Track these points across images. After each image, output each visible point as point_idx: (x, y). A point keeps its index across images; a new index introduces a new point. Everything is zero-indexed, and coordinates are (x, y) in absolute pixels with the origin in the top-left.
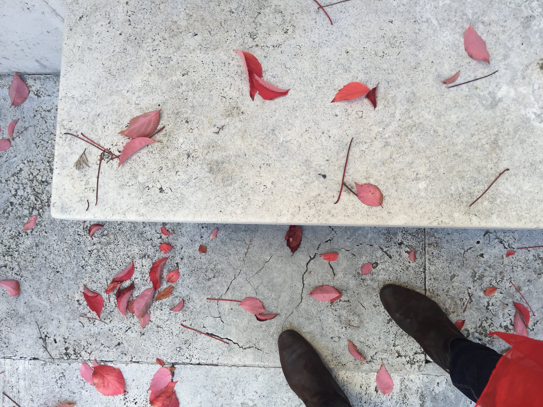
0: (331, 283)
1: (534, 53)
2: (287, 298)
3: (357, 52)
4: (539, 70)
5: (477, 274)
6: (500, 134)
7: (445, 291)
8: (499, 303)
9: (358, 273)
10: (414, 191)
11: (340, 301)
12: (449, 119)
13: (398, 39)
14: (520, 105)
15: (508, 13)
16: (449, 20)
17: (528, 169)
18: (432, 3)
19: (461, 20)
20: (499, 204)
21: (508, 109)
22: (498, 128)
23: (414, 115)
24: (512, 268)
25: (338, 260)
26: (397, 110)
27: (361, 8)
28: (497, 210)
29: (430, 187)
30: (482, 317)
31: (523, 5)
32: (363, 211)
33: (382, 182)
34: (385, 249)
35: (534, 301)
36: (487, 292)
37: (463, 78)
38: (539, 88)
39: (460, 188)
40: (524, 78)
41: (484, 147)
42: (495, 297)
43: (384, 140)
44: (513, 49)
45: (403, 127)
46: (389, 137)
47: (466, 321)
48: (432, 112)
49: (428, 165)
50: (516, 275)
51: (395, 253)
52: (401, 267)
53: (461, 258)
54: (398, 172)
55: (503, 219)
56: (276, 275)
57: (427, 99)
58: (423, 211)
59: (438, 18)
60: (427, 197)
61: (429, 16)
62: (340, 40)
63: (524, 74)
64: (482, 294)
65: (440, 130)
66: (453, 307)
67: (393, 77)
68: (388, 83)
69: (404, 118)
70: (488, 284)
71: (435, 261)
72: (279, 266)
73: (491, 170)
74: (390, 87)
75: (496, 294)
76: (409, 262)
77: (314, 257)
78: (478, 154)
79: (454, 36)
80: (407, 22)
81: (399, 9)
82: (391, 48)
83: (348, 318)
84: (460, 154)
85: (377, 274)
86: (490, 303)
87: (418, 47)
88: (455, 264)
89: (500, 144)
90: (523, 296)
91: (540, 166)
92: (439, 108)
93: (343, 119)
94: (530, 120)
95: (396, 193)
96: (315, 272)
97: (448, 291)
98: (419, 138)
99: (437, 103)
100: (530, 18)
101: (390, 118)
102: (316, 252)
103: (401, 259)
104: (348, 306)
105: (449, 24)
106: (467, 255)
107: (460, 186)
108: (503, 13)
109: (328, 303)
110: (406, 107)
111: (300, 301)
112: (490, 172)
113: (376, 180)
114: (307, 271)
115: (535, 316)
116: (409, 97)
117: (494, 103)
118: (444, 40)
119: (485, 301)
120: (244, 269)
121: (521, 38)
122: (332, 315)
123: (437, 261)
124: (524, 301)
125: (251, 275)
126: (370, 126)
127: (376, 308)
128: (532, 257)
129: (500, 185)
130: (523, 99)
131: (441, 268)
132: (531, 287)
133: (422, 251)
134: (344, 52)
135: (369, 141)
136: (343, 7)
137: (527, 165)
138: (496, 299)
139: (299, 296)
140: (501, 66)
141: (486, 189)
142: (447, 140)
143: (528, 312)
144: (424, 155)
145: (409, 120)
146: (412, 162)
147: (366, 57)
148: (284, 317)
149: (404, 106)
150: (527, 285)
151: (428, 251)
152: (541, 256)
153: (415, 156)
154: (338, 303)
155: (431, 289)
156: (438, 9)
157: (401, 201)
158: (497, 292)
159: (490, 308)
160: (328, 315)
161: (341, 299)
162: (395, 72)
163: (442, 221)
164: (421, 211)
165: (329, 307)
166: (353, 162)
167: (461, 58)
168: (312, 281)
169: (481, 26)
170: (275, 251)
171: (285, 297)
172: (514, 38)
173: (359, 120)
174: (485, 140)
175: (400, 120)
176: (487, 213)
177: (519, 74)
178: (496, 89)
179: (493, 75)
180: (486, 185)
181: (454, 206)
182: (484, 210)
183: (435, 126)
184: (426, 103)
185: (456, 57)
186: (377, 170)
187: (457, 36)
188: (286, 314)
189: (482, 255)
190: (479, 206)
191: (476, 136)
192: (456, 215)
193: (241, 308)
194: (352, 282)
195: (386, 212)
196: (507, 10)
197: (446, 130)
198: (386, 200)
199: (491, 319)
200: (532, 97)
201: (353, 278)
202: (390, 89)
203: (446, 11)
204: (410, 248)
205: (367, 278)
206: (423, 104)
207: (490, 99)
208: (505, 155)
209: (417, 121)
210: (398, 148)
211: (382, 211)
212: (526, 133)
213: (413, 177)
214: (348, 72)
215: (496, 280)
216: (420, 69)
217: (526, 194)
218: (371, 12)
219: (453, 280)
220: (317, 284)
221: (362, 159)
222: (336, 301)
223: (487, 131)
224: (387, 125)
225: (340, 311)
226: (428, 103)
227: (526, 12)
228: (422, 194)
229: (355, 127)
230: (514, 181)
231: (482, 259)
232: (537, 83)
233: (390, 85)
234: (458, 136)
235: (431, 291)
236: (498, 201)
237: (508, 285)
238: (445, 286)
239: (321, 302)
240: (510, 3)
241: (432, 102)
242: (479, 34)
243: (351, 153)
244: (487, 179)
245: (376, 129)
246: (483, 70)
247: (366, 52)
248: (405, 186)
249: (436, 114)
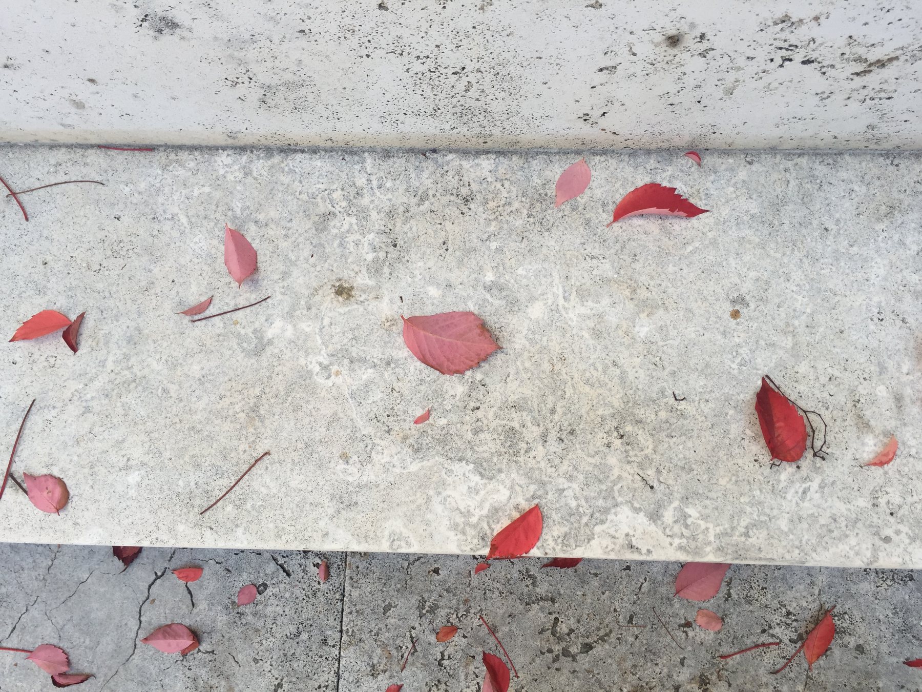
0: (187, 620)
1: (328, 270)
2: (110, 647)
3: (60, 263)
4: (333, 295)
5: (428, 604)
6: (263, 396)
7: (373, 633)
8: (460, 654)
9: (233, 602)
10: (120, 488)
11: (198, 653)
12: (189, 371)
13: (125, 245)
14: (299, 351)
15: (295, 208)
16: (205, 218)
17: (301, 452)
18: (183, 191)
19: (223, 217)
20: (250, 510)
21: (280, 356)
22: (262, 386)
23: (135, 364)
24: (485, 593)
25: (200, 579)
26: (111, 355)
27: (74, 197)
28: (246, 520)
29: (146, 482)
30: (432, 680)
31: (320, 195)
32: (34, 521)
33: (71, 473)
34: (281, 561)
35: (518, 651)
36: (440, 635)
37: (217, 307)
38: (331, 324)
39: (192, 484)
40: (309, 309)
41: (237, 416)
42: (454, 643)
43: (84, 404)
44: (298, 262)
45: (117, 382)
46: (93, 398)
47: (405, 686)
48: (163, 360)
49: (146, 445)
50: (489, 604)
51: (296, 567)
52: (304, 592)
53: (402, 576)
54: (99, 456)
55: (253, 534)
56: (95, 605)
57: (159, 339)
58: (130, 521)
59: (189, 214)
60: (139, 497)
61: (175, 210)
62: (37, 244)
63: (311, 302)
64: (433, 639)
65: (173, 388)
66: (384, 661)
67: (111, 303)
68: (102, 312)
69: (119, 368)
70: (443, 621)
71: (360, 581)
72: (102, 590)
73: (243, 453)
74: (104, 318)
75: (457, 638)
76: (319, 583)
77: (163, 574)
78: (227, 428)
79: (211, 242)
80: (143, 218)
81: (133, 198)
82: (112, 258)
83: (209, 682)
84: (199, 427)
85: (264, 604)
86: (446, 654)
87: (154, 257)
88: (393, 586)
89: (262, 412)
90: (499, 642)
91: (320, 448)
92: (175, 354)
93: (24, 369)
94: (312, 374)
95: (91, 491)
96: (161, 601)
97: (377, 634)
98: (138, 400)
99: (173, 345)
100: (328, 216)
101: (98, 368)
102: (166, 565)
103: (305, 576)
104: (211, 661)
105: (205, 223)
106: (413, 570)
107: (192, 479)
108: (289, 208)
109: (177, 655)
110: (124, 350)
111: (131, 652)
112: (242, 457)
113: (62, 470)
114: (148, 598)
115: (518, 677)
116: (131, 336)
117: (260, 347)
118: (196, 247)
119: (437, 652)
120: (44, 595)
121: (311, 247)
122: (183, 676)
123: (364, 581)
124: (502, 651)
125: (55, 606)
126: (65, 381)
127: (258, 665)
128: (516, 575)
129: (255, 478)
130: (305, 341)
131: (370, 593)
132: (514, 627)
133: (340, 563)
134: (40, 262)
135: (59, 405)
136: (48, 195)
137: (300, 445)
138: (456, 648)
139: (131, 643)
140: (277, 289)
141: (232, 485)
142: (182, 404)
143: (507, 671)
144: (143, 428)
145: (126, 372)
146: (124, 440)
147: (72, 271)
148: (102, 679)
149: (121, 350)
150: (507, 622)
151: (350, 564)
152: (531, 573)
153: (128, 430)
154: (195, 655)
155: (350, 631)
156: (190, 200)
157: (97, 504)
158: (457, 635)
159: (445, 662)
160: (176, 676)
161: (201, 648)
162: (114, 296)
163: (157, 539)
164: (126, 522)
165: (179, 662)
166: (31, 439)
167: (217, 276)
168: (155, 616)
169: (253, 227)
170: (99, 564)
171: (107, 644)
172: (301, 246)
173: (49, 370)
174: (240, 404)
175: (112, 371)
176: (229, 524)
177: (303, 302)
178: (266, 324)
179: (263, 302)
180: (233, 479)
181: (179, 512)
182: (226, 520)
183: (165, 382)
184: (156, 345)
185: (210, 274)
186: (67, 453)
187: (215, 242)
188: (105, 675)
189: (436, 571)
190: (218, 514)
191: (226, 399)
192: (181, 528)
193: (32, 664)
194: (221, 618)
195: (70, 523)
196: (295, 203)
197: (181, 388)
198: (74, 503)
199: (445, 683)
200: (318, 338)
201: (224, 611)
202: (104, 323)
203: (202, 203)
204: (322, 558)
205: (247, 611)
206: (151, 347)
207: (255, 341)
208: (268, 430)
209: (139, 374)
210: (104, 417)
211: (66, 520)
212: (304, 395)
213: (121, 465)
214: (42, 294)
215: (457, 615)
216: (153, 291)
217: (293, 494)
218: (89, 202)
219: (388, 614)
220: (163, 622)
221: (45, 434)
222: (191, 652)
223: (245, 391)
224: (91, 380)
225: (197, 670)
226: (159, 345)
227: (323, 207)
228: (132, 493)
229: (41, 382)
230: (278, 473)
231: (436, 577)
232: (329, 317)
233: (105, 315)
234: (199, 398)
235: (350, 633)
236: (249, 506)
237: (476, 622)
238: (373, 625)
239: (166, 654)
240: (300, 193)
241: (165, 344)
242: (249, 240)
243: (28, 424)
244: (235, 469)
245: (74, 385)
246: (248, 295)
247: (74, 264)
248: (106, 479)
249: (170, 363)
